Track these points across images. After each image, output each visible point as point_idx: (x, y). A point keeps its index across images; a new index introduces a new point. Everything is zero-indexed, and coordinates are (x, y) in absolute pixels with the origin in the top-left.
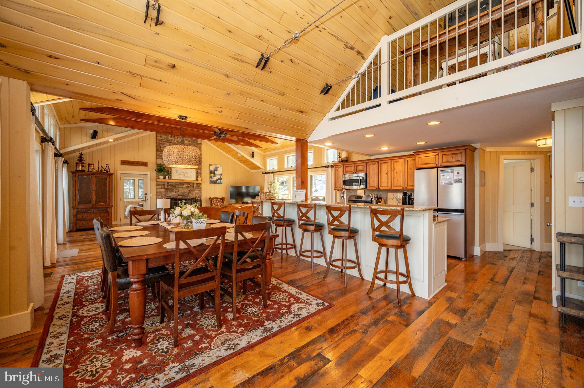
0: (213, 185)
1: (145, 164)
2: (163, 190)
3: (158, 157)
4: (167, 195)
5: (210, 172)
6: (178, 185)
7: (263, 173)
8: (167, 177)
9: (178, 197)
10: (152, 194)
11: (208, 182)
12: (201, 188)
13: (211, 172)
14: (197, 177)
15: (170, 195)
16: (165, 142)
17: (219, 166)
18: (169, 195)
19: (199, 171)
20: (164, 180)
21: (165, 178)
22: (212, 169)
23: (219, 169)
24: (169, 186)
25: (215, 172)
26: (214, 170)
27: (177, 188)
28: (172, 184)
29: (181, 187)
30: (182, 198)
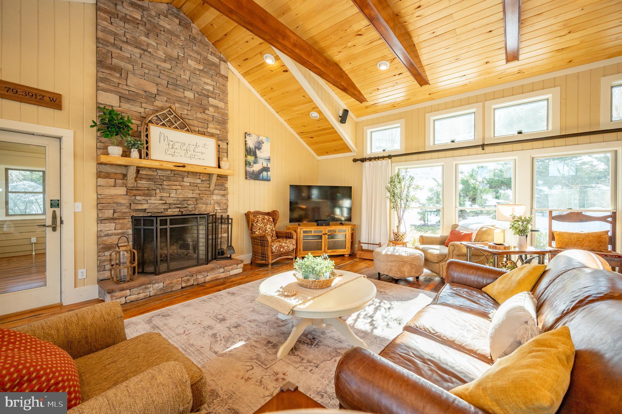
0: (252, 182)
2: (122, 191)
3: (101, 84)
4: (134, 206)
5: (246, 150)
6: (168, 178)
7: (355, 160)
8: (135, 153)
9: (170, 212)
10: (79, 205)
11: (243, 174)
12: (226, 189)
13: (249, 152)
14: (219, 159)
15: (145, 206)
16: (127, 42)
17: (264, 139)
18: (140, 207)
19: (223, 143)
20: (124, 161)
22: (251, 144)
23: (264, 147)
24: (141, 179)
25: (257, 151)
26: (254, 147)
27: (166, 187)
28: (150, 173)
29: (177, 183)
30: (180, 213)
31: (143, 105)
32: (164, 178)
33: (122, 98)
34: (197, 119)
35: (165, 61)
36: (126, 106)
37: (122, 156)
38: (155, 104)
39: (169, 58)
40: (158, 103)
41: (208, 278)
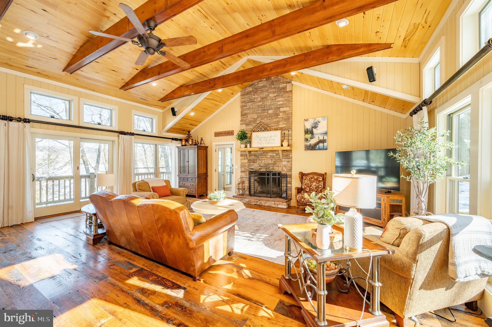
0: (311, 152)
1: (230, 133)
2: (246, 161)
3: (242, 122)
4: (250, 167)
5: (305, 132)
6: (262, 155)
7: (412, 113)
8: (248, 146)
9: (262, 170)
10: (237, 166)
11: (303, 148)
12: (291, 158)
13: (307, 132)
14: (282, 141)
15: (253, 167)
16: (248, 102)
17: (320, 119)
18: (252, 167)
19: (286, 132)
21: (246, 147)
22: (308, 126)
23: (320, 125)
24: (251, 156)
25: (314, 130)
26: (311, 128)
27: (260, 159)
28: (255, 153)
29: (264, 156)
30: (266, 171)
31: (253, 125)
32: (260, 155)
33: (247, 125)
34: (273, 123)
35: (260, 102)
36: (248, 127)
37: (245, 148)
38: (257, 122)
39: (263, 98)
40: (258, 122)
41: (266, 205)
